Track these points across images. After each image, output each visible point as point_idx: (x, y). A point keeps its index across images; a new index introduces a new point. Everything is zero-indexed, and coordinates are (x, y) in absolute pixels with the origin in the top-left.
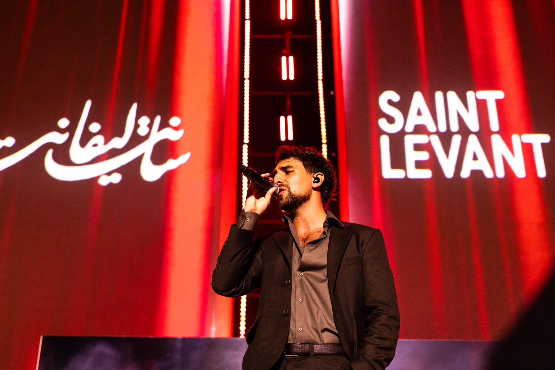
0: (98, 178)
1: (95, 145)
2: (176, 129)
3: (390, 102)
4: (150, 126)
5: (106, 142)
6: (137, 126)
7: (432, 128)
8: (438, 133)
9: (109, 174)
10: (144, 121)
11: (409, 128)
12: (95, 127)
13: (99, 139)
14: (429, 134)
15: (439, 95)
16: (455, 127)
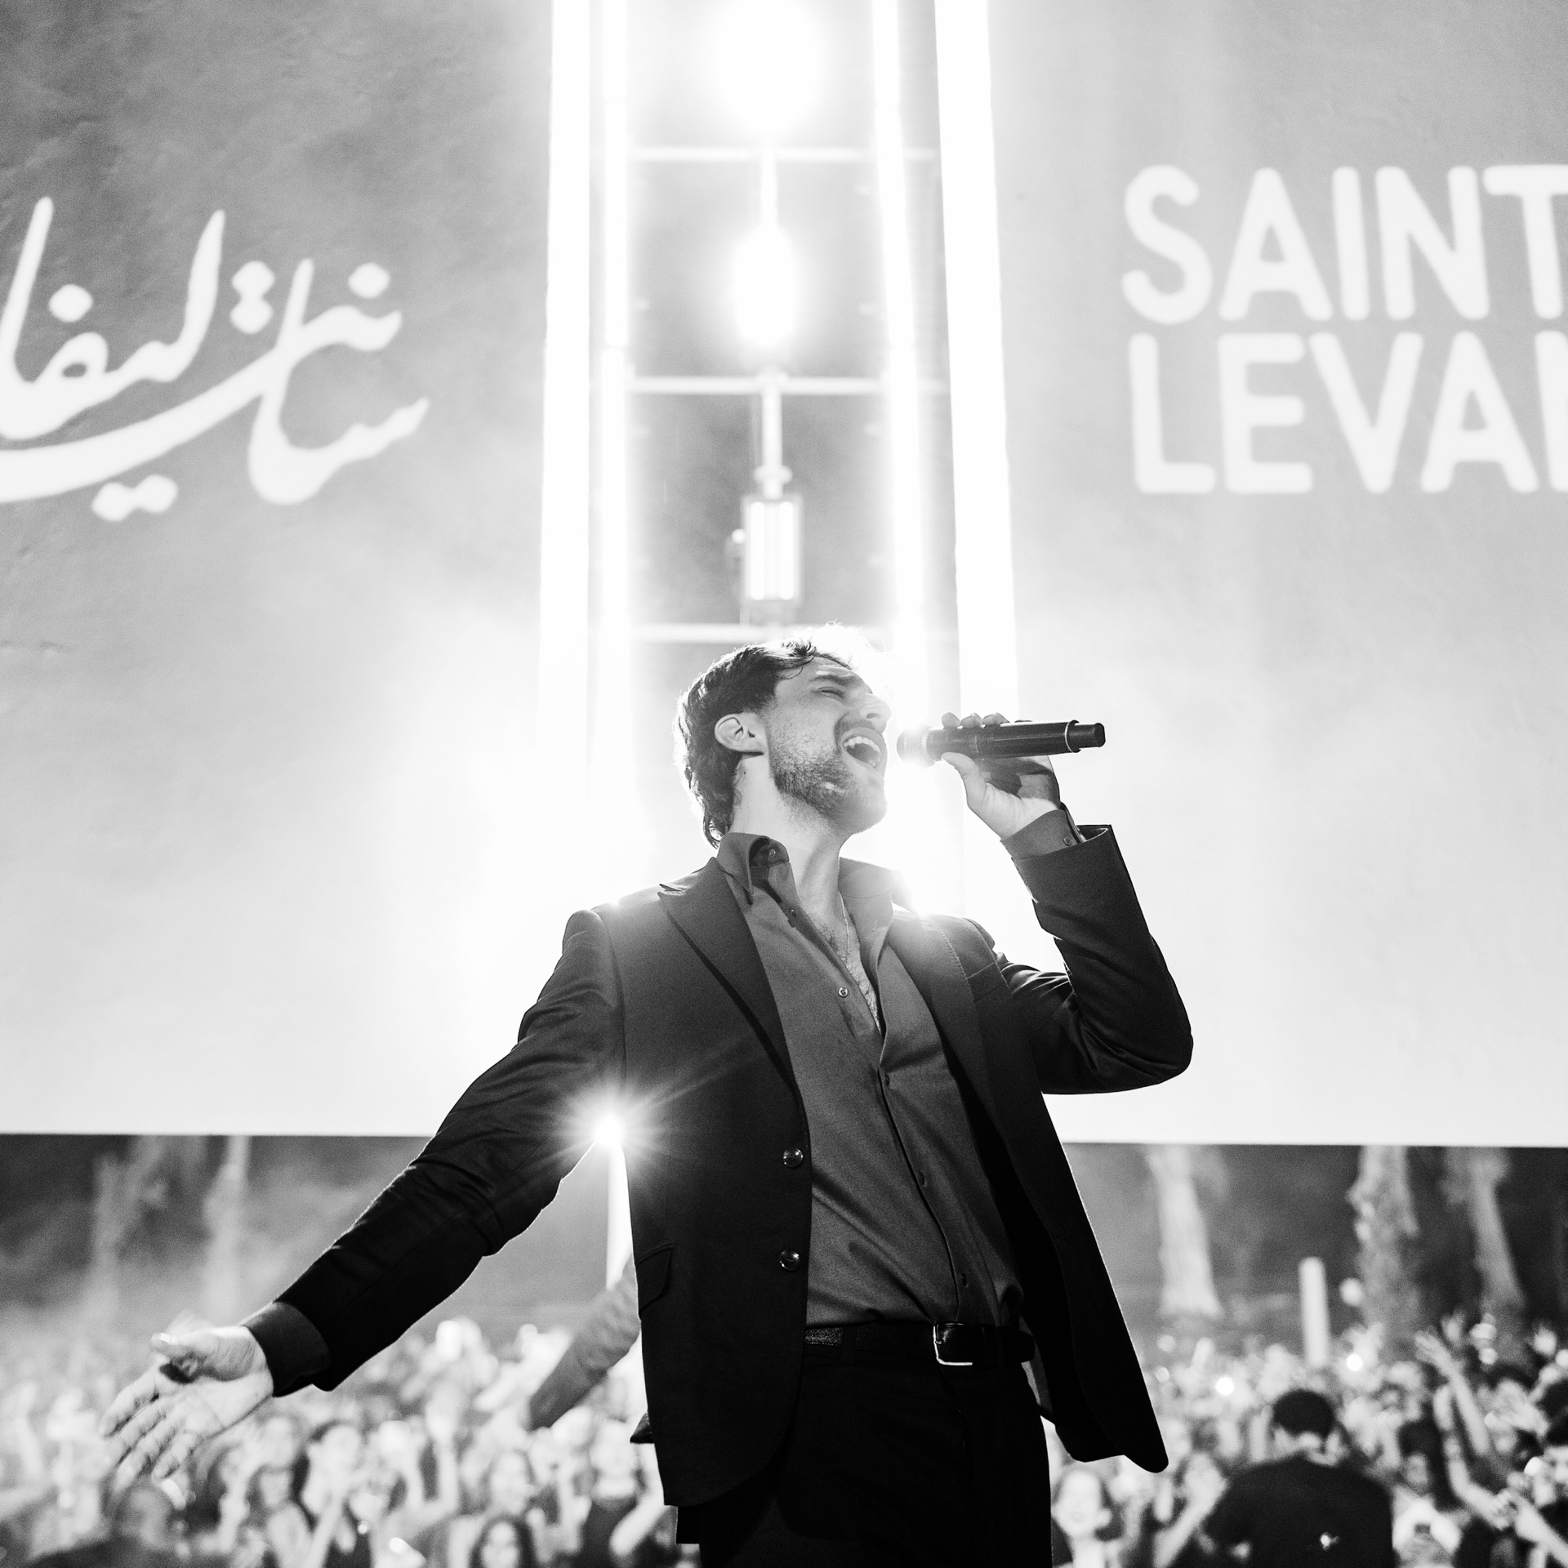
0: (94, 490)
1: (76, 371)
2: (374, 308)
3: (1164, 208)
4: (277, 296)
5: (114, 363)
6: (227, 298)
7: (1317, 306)
8: (1338, 324)
9: (131, 478)
10: (254, 278)
11: (1234, 306)
12: (71, 303)
13: (89, 348)
14: (1306, 328)
15: (1345, 181)
16: (1401, 302)
